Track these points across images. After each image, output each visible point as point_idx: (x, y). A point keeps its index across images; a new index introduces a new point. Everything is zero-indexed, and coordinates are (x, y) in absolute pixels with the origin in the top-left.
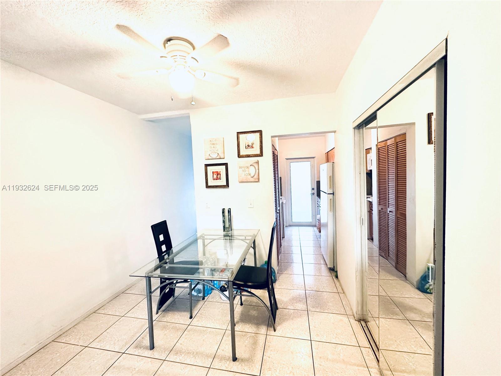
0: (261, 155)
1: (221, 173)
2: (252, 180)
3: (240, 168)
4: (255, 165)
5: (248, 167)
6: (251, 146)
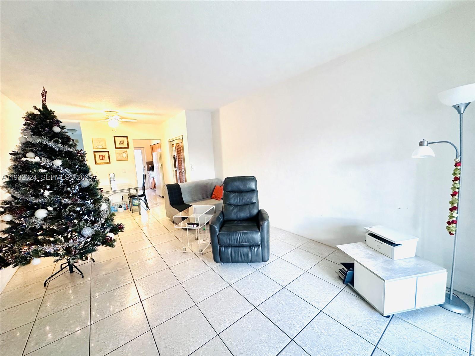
0: (128, 148)
1: (105, 156)
2: (124, 159)
3: (117, 153)
4: (126, 152)
5: (122, 153)
6: (122, 143)
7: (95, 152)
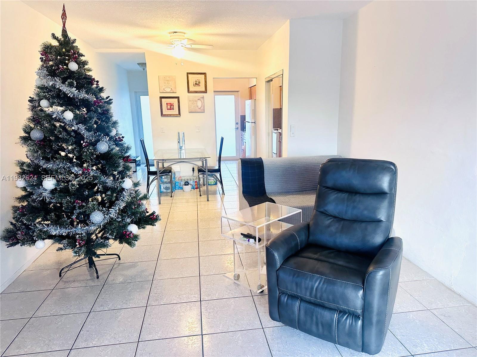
3: (190, 101)
4: (201, 99)
5: (196, 101)
6: (198, 85)
7: (161, 98)
